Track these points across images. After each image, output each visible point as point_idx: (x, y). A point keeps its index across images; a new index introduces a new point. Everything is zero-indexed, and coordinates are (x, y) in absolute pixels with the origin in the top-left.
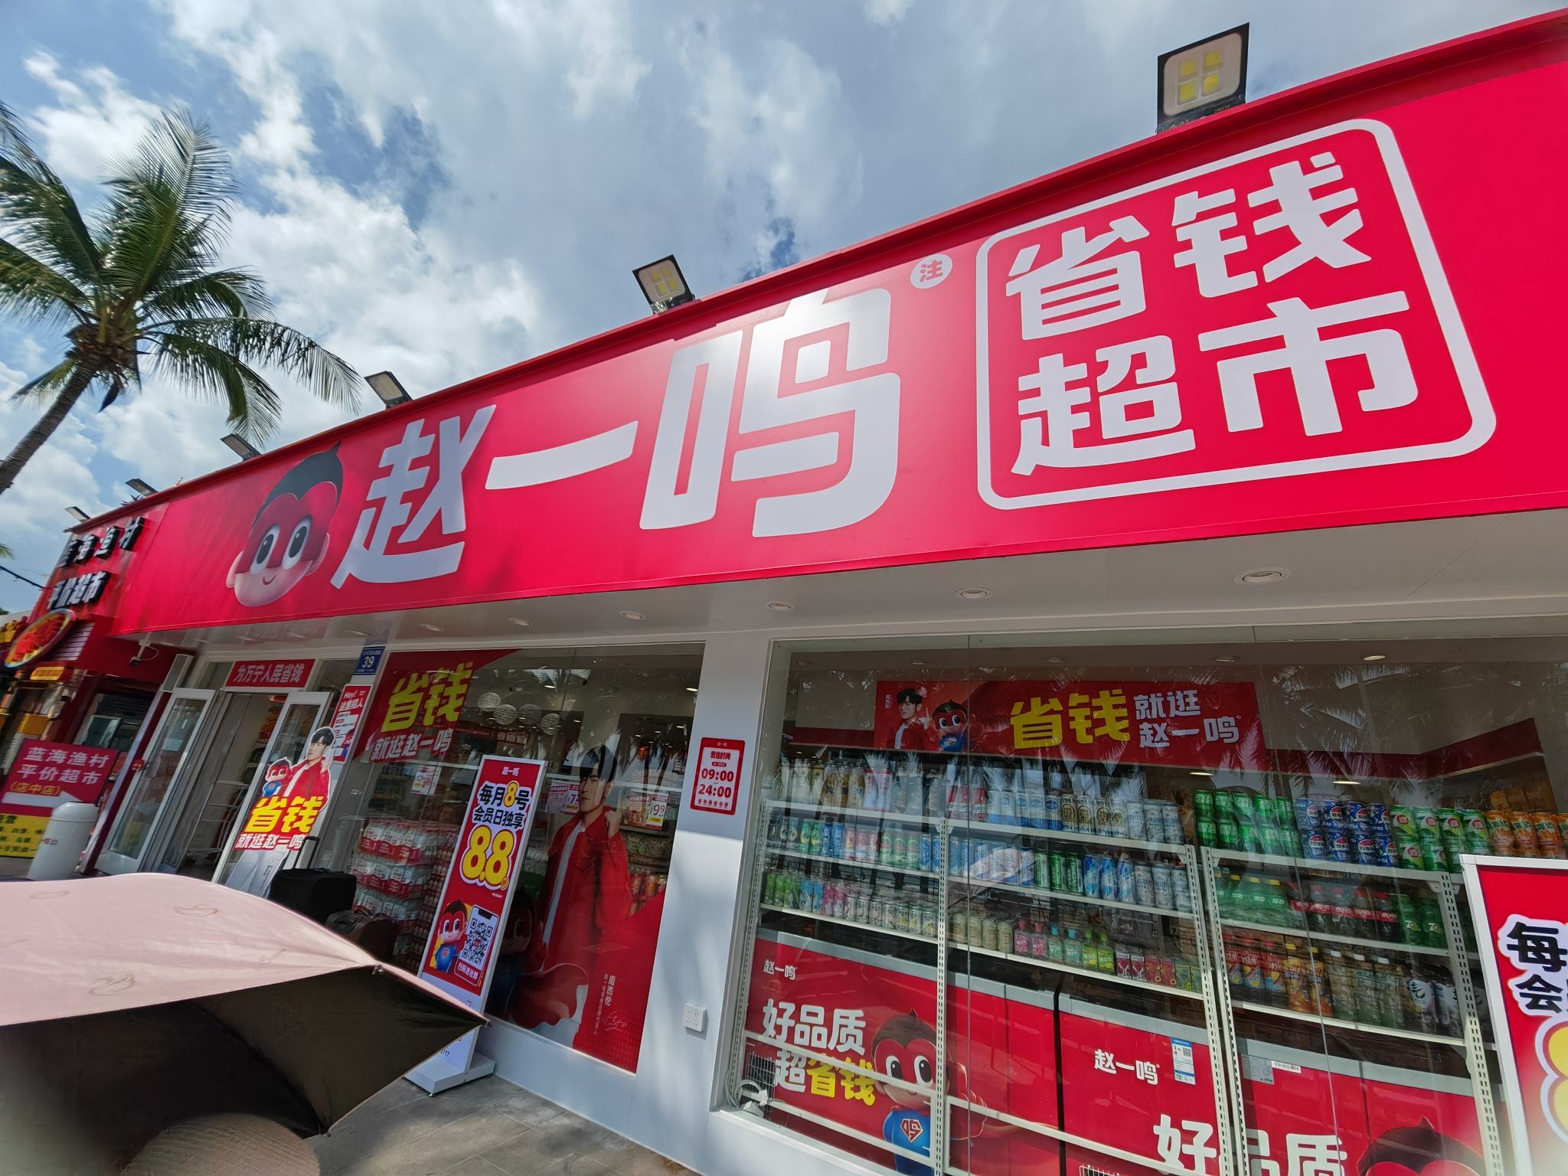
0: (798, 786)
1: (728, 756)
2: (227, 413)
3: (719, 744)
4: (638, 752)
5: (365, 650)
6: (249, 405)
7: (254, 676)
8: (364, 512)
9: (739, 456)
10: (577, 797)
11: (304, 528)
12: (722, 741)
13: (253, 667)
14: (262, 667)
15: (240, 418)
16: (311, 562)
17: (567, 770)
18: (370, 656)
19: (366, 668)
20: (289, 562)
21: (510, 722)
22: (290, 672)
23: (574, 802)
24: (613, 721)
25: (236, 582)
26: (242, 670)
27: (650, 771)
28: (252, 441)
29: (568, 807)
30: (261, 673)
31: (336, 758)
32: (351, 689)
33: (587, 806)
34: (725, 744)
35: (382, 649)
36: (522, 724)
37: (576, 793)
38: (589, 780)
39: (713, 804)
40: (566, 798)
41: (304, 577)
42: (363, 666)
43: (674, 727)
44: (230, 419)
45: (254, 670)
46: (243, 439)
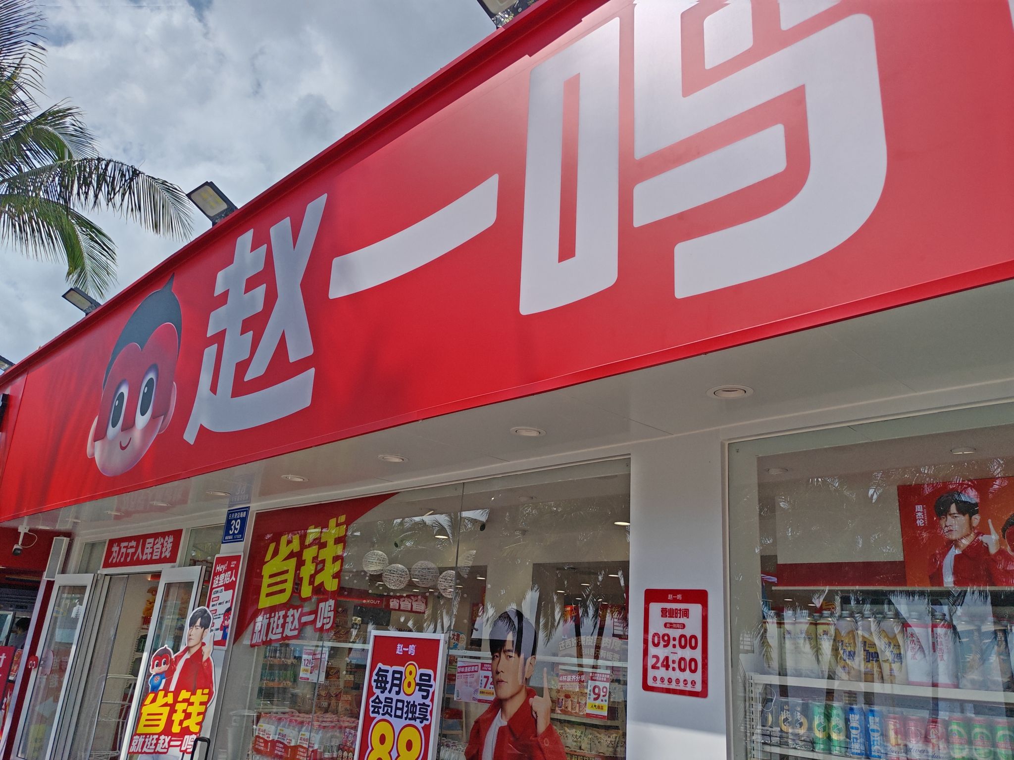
0: (797, 649)
1: (686, 613)
2: (66, 267)
3: (670, 597)
4: (564, 614)
5: (230, 513)
6: (85, 255)
7: (127, 555)
8: (207, 351)
9: (640, 191)
10: (491, 680)
11: (152, 379)
12: (675, 592)
13: (125, 544)
14: (133, 543)
15: (79, 270)
16: (163, 417)
17: (476, 644)
18: (236, 520)
19: (234, 534)
20: (141, 421)
21: (402, 586)
22: (160, 547)
23: (489, 685)
24: (525, 575)
25: (96, 451)
26: (115, 548)
27: (583, 638)
28: (93, 294)
29: (482, 692)
30: (133, 550)
31: (216, 643)
32: (221, 561)
33: (506, 691)
34: (679, 597)
35: (247, 509)
36: (416, 587)
37: (489, 674)
38: (503, 655)
39: (674, 683)
40: (477, 681)
41: (158, 435)
42: (231, 532)
43: (606, 577)
44: (69, 274)
45: (126, 547)
46: (84, 293)
